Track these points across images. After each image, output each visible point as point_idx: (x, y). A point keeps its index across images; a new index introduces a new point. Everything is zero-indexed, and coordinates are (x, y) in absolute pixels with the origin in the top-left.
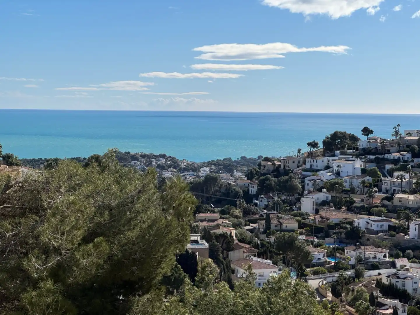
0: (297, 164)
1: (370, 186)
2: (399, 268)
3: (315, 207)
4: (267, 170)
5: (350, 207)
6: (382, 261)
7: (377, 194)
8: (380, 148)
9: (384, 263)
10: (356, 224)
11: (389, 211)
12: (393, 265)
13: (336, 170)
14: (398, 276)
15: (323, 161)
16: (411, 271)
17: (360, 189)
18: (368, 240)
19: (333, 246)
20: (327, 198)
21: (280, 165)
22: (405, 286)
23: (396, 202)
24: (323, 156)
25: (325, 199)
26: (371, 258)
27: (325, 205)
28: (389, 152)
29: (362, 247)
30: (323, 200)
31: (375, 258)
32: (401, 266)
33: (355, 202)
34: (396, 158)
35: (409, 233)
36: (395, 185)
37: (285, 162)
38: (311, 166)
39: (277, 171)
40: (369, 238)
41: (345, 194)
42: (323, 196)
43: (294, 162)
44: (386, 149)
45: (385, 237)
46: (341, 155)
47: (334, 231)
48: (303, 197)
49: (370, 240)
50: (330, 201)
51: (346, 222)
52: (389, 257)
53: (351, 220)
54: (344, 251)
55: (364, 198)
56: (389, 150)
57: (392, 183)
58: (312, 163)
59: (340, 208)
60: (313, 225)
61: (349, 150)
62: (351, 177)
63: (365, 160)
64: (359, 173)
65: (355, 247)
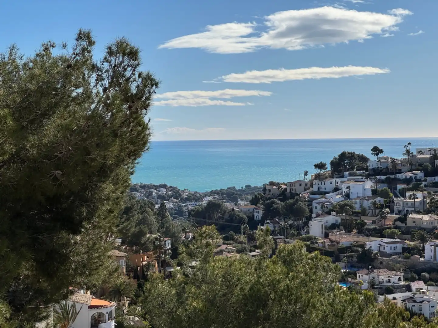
0: (304, 188)
1: (382, 207)
2: (415, 292)
3: (324, 230)
4: (272, 194)
5: (361, 229)
6: (396, 285)
7: (390, 215)
8: (391, 168)
9: (398, 287)
10: (367, 247)
11: (403, 233)
12: (408, 289)
13: (346, 192)
14: (414, 299)
15: (331, 183)
16: (428, 294)
17: (371, 211)
18: (381, 263)
19: (344, 270)
20: (337, 220)
21: (286, 189)
22: (421, 310)
23: (409, 223)
24: (331, 178)
25: (334, 222)
26: (385, 282)
27: (334, 229)
28: (400, 172)
29: (375, 271)
30: (332, 223)
31: (389, 281)
32: (417, 289)
33: (366, 224)
34: (408, 177)
35: (424, 255)
36: (408, 205)
37: (292, 185)
38: (319, 188)
39: (283, 195)
40: (382, 261)
41: (355, 216)
42: (332, 219)
43: (300, 185)
44: (397, 168)
45: (399, 259)
46: (350, 176)
47: (345, 255)
48: (311, 220)
49: (384, 263)
50: (340, 225)
51: (358, 245)
52: (403, 281)
53: (363, 243)
54: (356, 276)
55: (375, 220)
56: (400, 170)
57: (405, 204)
58: (320, 185)
59: (350, 231)
60: (322, 249)
61: (358, 171)
62: (360, 198)
63: (376, 181)
64: (370, 194)
65: (367, 271)
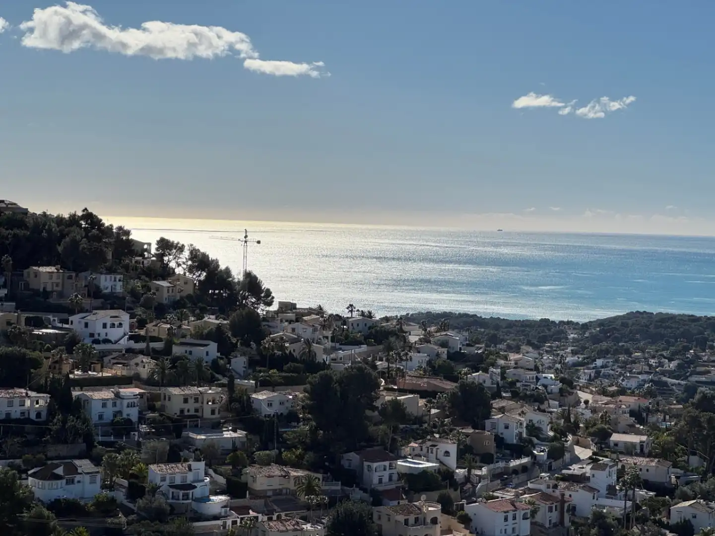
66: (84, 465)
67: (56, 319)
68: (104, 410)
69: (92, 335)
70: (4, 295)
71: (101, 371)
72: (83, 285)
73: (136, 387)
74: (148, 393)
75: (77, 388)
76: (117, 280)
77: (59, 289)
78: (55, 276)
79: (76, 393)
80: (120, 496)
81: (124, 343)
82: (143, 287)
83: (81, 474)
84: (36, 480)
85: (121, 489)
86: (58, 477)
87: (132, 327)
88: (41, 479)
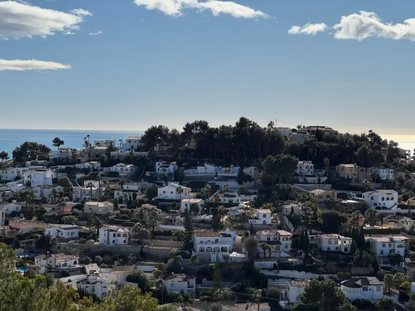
1: (61, 194)
2: (89, 274)
3: (4, 217)
5: (41, 217)
6: (72, 268)
7: (68, 203)
8: (71, 158)
9: (74, 270)
10: (46, 233)
11: (80, 219)
12: (83, 271)
14: (87, 281)
15: (13, 172)
16: (101, 276)
17: (51, 199)
18: (59, 248)
19: (23, 256)
20: (17, 209)
22: (94, 291)
23: (86, 210)
24: (12, 167)
25: (15, 210)
26: (61, 266)
27: (15, 216)
28: (79, 162)
29: (53, 255)
30: (13, 210)
31: (65, 265)
32: (90, 271)
33: (46, 211)
34: (87, 167)
35: (99, 239)
36: (85, 193)
40: (60, 246)
41: (36, 204)
42: (13, 206)
44: (77, 158)
45: (76, 244)
46: (31, 165)
47: (25, 241)
49: (62, 248)
50: (20, 212)
51: (37, 231)
52: (79, 264)
53: (42, 230)
54: (34, 261)
55: (54, 207)
56: (79, 160)
57: (83, 192)
58: (2, 174)
59: (30, 218)
60: (2, 236)
61: (40, 160)
62: (42, 187)
63: (56, 170)
64: (50, 183)
65: (45, 255)
66: (373, 280)
67: (355, 194)
68: (384, 248)
69: (375, 204)
70: (325, 180)
71: (382, 226)
72: (370, 175)
73: (402, 236)
74: (410, 239)
75: (367, 235)
76: (390, 172)
77: (356, 177)
78: (353, 169)
79: (367, 238)
80: (395, 299)
81: (395, 209)
82: (406, 176)
83: (371, 285)
84: (346, 287)
85: (395, 295)
86: (358, 286)
87: (399, 200)
88: (348, 287)
